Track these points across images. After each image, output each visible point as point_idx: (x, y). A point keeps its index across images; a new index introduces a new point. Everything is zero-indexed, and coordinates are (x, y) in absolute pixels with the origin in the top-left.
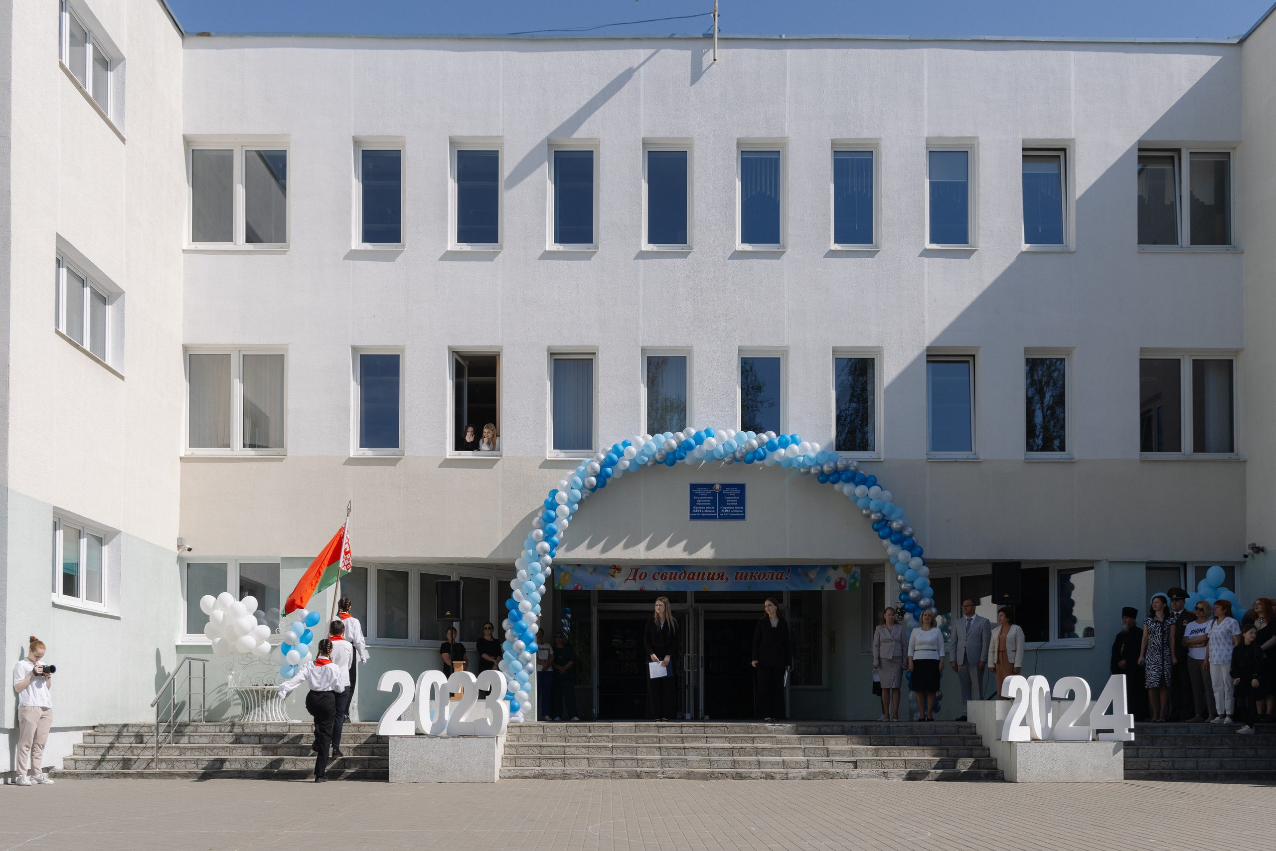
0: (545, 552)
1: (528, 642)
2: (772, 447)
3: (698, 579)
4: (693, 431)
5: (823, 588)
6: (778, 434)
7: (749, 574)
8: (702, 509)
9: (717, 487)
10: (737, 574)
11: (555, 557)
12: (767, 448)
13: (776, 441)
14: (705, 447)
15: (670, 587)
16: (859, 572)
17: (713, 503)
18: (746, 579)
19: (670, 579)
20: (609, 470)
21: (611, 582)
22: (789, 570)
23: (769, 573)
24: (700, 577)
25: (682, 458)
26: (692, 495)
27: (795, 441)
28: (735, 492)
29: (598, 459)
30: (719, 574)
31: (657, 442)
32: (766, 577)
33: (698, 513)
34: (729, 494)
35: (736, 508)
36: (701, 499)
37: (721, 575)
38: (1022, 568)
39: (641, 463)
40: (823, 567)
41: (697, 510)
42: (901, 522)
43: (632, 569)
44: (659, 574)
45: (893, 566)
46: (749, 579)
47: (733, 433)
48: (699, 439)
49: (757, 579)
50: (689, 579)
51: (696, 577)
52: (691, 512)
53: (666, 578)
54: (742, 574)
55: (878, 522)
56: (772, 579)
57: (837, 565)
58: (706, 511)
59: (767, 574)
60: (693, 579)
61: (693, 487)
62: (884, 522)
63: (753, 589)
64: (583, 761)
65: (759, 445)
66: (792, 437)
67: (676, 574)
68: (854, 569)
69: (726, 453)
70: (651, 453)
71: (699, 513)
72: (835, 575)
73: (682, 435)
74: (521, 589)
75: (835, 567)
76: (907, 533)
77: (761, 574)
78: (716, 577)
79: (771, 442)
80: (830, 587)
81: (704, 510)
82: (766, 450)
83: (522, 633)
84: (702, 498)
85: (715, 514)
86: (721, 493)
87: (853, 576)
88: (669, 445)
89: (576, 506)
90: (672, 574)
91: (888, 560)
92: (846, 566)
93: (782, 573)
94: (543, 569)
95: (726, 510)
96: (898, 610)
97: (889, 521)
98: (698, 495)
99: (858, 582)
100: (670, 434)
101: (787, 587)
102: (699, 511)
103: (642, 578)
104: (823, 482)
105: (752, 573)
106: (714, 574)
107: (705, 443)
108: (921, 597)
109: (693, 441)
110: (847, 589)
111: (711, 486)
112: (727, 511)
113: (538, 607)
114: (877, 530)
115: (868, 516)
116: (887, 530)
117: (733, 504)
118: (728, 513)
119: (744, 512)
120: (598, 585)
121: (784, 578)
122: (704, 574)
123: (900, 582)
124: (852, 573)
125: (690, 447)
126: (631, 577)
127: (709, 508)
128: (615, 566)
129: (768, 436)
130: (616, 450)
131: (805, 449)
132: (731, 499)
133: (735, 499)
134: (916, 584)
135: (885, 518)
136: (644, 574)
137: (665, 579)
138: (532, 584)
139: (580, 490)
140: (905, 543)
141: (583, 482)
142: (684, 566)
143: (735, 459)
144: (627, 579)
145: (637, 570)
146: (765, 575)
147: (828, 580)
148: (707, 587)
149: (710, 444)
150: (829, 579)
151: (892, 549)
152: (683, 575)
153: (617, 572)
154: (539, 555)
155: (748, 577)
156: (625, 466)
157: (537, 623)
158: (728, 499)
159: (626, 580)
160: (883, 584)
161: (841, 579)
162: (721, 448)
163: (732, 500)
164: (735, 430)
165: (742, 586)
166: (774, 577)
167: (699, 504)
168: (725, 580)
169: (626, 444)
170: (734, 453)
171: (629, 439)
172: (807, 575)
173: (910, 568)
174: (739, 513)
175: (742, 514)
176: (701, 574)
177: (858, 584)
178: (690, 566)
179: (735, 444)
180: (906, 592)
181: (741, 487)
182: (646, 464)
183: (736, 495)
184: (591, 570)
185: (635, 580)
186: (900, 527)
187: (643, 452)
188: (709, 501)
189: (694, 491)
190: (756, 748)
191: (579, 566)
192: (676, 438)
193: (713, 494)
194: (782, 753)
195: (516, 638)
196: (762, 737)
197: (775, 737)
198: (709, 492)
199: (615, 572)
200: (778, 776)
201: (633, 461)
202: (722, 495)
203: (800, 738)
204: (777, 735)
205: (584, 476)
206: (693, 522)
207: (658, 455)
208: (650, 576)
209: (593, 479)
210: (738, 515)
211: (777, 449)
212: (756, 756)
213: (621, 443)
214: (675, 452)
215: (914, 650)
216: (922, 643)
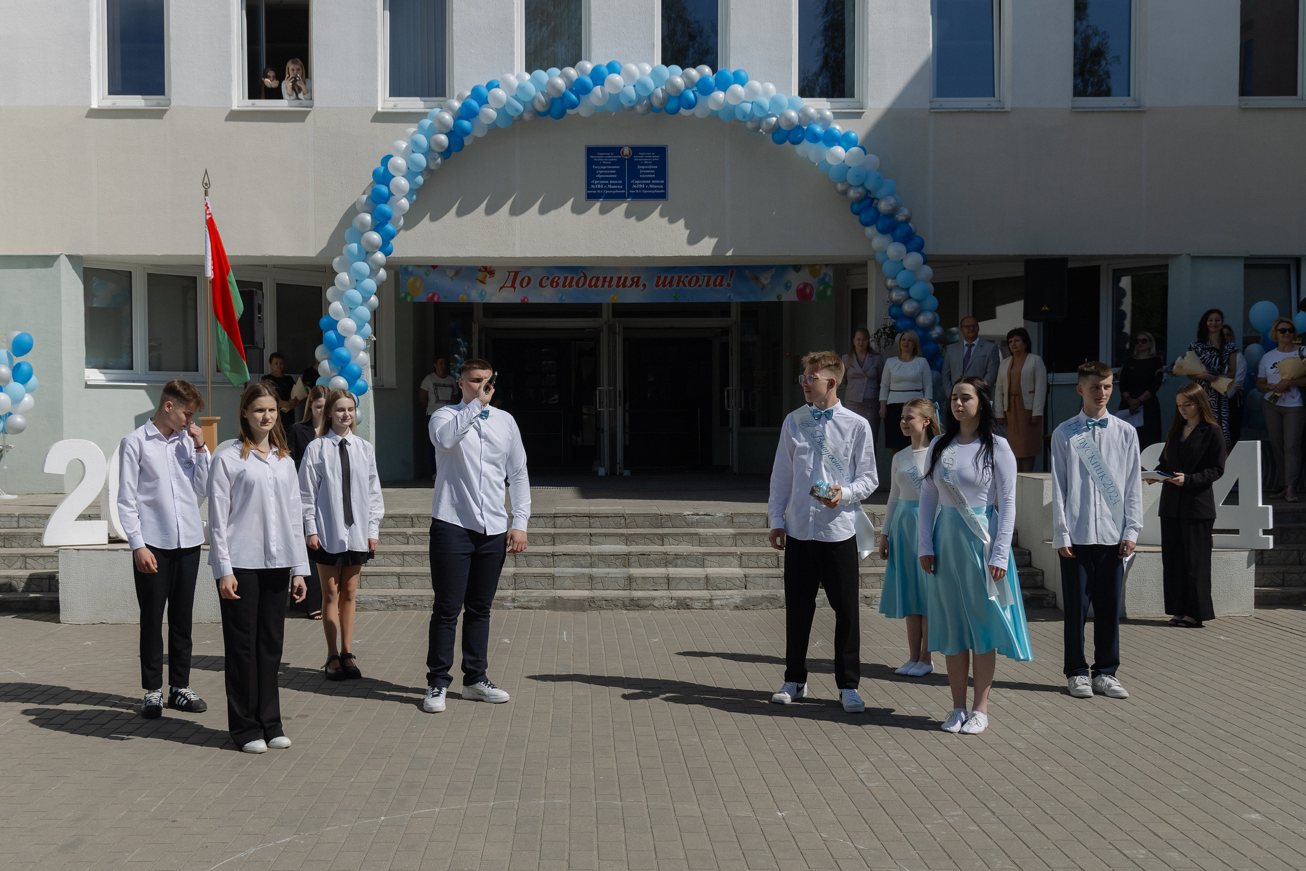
0: (374, 248)
1: (352, 378)
2: (706, 89)
3: (603, 286)
4: (589, 66)
5: (781, 298)
6: (714, 69)
7: (676, 278)
8: (604, 184)
9: (626, 151)
10: (659, 278)
11: (391, 256)
12: (699, 90)
13: (712, 79)
14: (608, 89)
15: (564, 298)
16: (831, 273)
17: (620, 175)
18: (671, 285)
19: (564, 286)
20: (466, 124)
21: (480, 291)
22: (732, 273)
23: (704, 277)
24: (607, 284)
25: (574, 106)
26: (590, 163)
27: (739, 79)
28: (652, 158)
29: (450, 109)
30: (633, 279)
31: (536, 81)
32: (700, 283)
33: (598, 189)
34: (643, 161)
35: (653, 182)
36: (602, 169)
37: (635, 280)
38: (1069, 267)
39: (515, 114)
40: (780, 269)
41: (597, 185)
42: (892, 201)
43: (509, 272)
44: (548, 279)
45: (879, 266)
46: (675, 285)
47: (648, 68)
48: (598, 77)
49: (687, 285)
50: (590, 286)
51: (600, 283)
52: (589, 188)
53: (557, 285)
54: (666, 278)
55: (859, 201)
56: (708, 285)
57: (801, 265)
58: (610, 186)
59: (701, 278)
60: (596, 286)
61: (591, 151)
62: (868, 201)
63: (682, 300)
64: (390, 579)
65: (685, 85)
66: (736, 74)
67: (572, 278)
68: (824, 270)
69: (639, 99)
70: (527, 99)
71: (600, 189)
72: (797, 280)
73: (572, 72)
74: (341, 300)
75: (797, 268)
76: (900, 217)
77: (693, 277)
78: (629, 282)
79: (703, 82)
80: (790, 296)
81: (606, 184)
82: (697, 93)
83: (342, 366)
84: (604, 167)
85: (623, 191)
86: (631, 160)
87: (822, 282)
88: (553, 86)
89: (420, 179)
90: (566, 278)
91: (873, 258)
92: (813, 268)
93: (722, 278)
94: (373, 273)
95: (638, 184)
96: (887, 330)
97: (876, 199)
98: (598, 163)
99: (830, 289)
100: (555, 71)
101: (730, 297)
102: (599, 186)
103: (524, 286)
104: (780, 142)
105: (680, 277)
106: (626, 278)
107: (607, 83)
108: (920, 311)
109: (589, 81)
110: (814, 298)
111: (617, 150)
112: (641, 186)
113: (368, 329)
114: (857, 213)
115: (845, 193)
116: (871, 213)
117: (648, 176)
118: (642, 189)
119: (665, 188)
120: (461, 295)
121: (726, 285)
122: (611, 278)
123: (890, 289)
124: (822, 276)
125: (588, 90)
126: (509, 284)
127: (614, 182)
128: (485, 268)
129: (698, 71)
130: (476, 94)
131: (753, 92)
132: (646, 169)
133: (652, 169)
134: (914, 291)
135: (870, 195)
136: (526, 280)
137: (556, 287)
138: (356, 295)
139: (425, 154)
140: (898, 232)
141: (429, 142)
142: (584, 268)
143: (650, 107)
144: (503, 287)
145: (516, 273)
146: (698, 280)
147: (787, 287)
148: (615, 298)
149: (615, 85)
150: (789, 284)
151: (878, 241)
153: (488, 276)
154: (367, 253)
155: (675, 283)
156: (488, 117)
157: (365, 350)
158: (642, 169)
159: (501, 288)
160: (865, 291)
161: (806, 285)
162: (631, 91)
163: (648, 170)
164: (651, 63)
165: (665, 296)
166: (711, 282)
167: (600, 176)
168: (641, 287)
169: (490, 86)
170: (649, 97)
171: (497, 78)
172: (757, 279)
173: (904, 269)
174: (658, 189)
175: (662, 191)
176: (608, 280)
177: (829, 293)
178: (591, 268)
179: (651, 83)
180: (899, 305)
181: (661, 151)
182: (521, 117)
183: (654, 163)
184: (453, 273)
185: (515, 288)
186: (890, 208)
187: (516, 97)
188: (614, 172)
189: (592, 157)
190: (666, 554)
191: (435, 267)
192: (562, 76)
193: (621, 162)
194: (707, 563)
195: (334, 374)
196: (677, 535)
197: (697, 534)
198: (615, 158)
199: (485, 277)
200: (697, 605)
201: (502, 112)
202: (633, 163)
203: (735, 535)
204: (701, 531)
205: (429, 133)
206: (590, 202)
207: (540, 101)
208: (535, 282)
209: (443, 138)
210: (656, 191)
211: (713, 91)
212: (666, 566)
213: (484, 84)
214: (563, 97)
215: (889, 391)
216: (900, 380)
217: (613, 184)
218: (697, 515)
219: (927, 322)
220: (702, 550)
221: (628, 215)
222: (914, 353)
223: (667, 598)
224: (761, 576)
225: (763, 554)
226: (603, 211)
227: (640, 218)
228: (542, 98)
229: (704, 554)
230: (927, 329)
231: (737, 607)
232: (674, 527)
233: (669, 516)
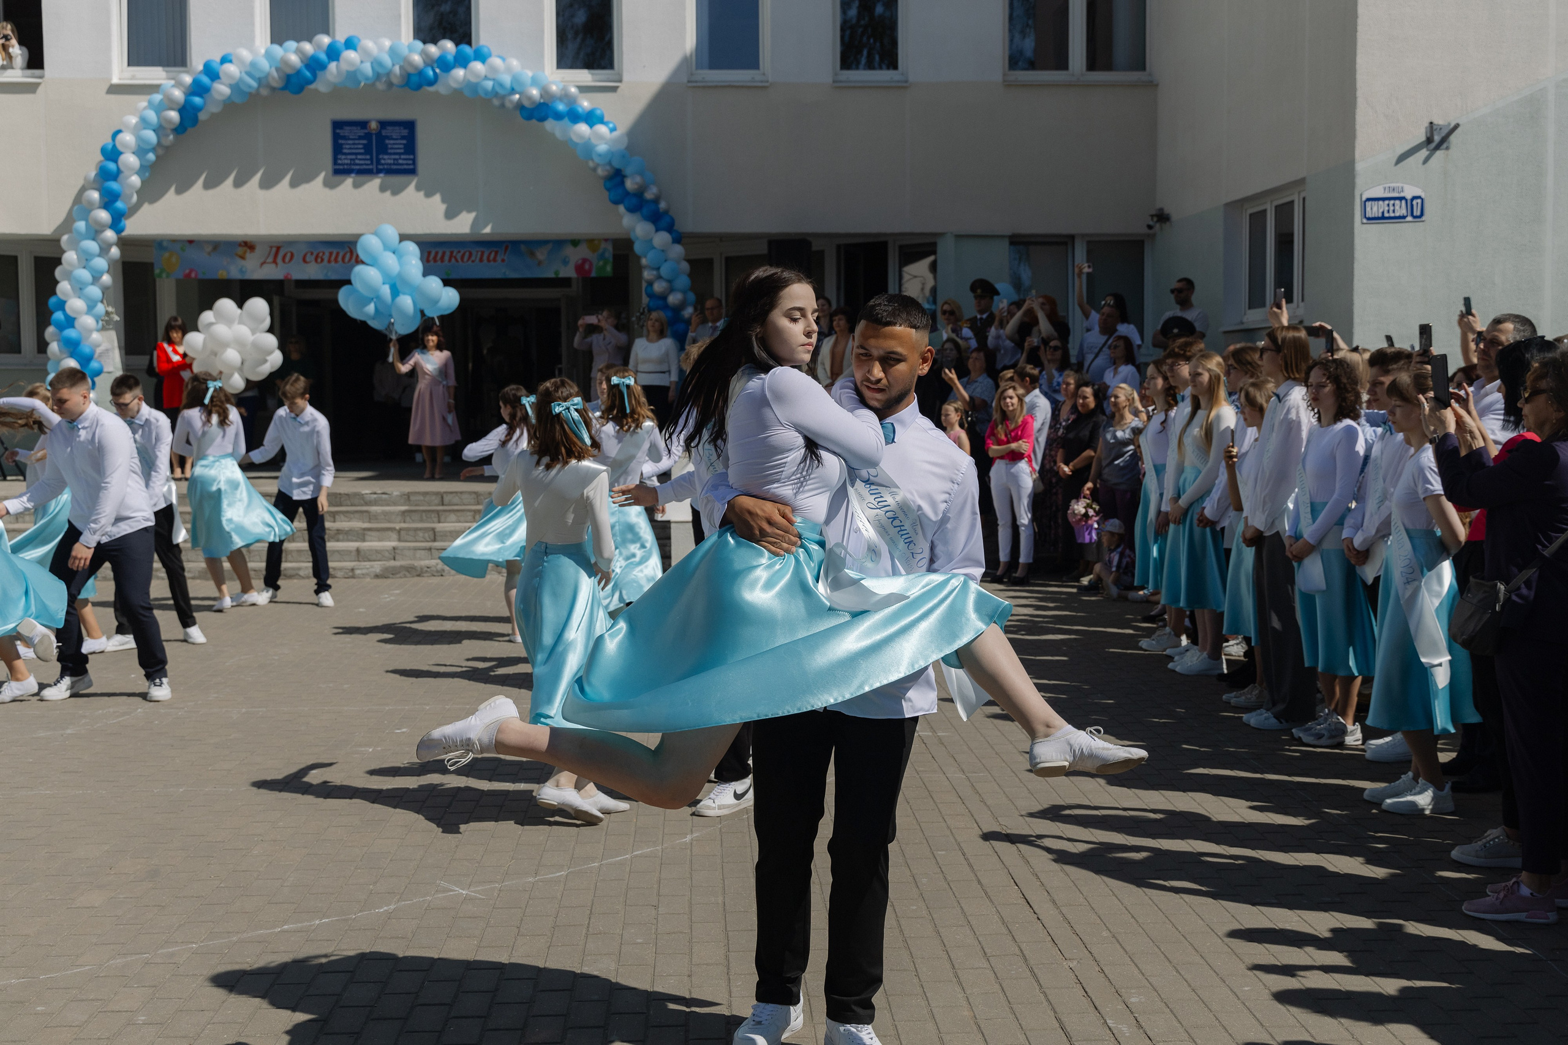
0: (105, 225)
1: (86, 361)
2: (445, 65)
4: (326, 40)
5: (559, 274)
7: (448, 254)
8: (351, 159)
9: (374, 125)
10: (430, 253)
11: (124, 234)
12: (438, 66)
13: (452, 56)
14: (345, 65)
16: (610, 249)
17: (368, 149)
18: (442, 260)
19: (329, 261)
20: (199, 100)
21: (238, 267)
22: (506, 249)
23: (478, 252)
25: (311, 82)
26: (336, 137)
27: (478, 56)
28: (400, 132)
29: (184, 83)
31: (271, 57)
32: (473, 258)
33: (345, 164)
34: (391, 135)
35: (403, 157)
36: (350, 144)
39: (253, 91)
40: (557, 244)
41: (344, 160)
42: (638, 179)
43: (271, 247)
44: (312, 254)
46: (446, 262)
47: (386, 44)
48: (333, 53)
49: (460, 261)
52: (336, 163)
53: (322, 260)
54: (437, 253)
55: (609, 178)
56: (481, 260)
57: (575, 240)
58: (357, 162)
59: (474, 253)
61: (337, 125)
62: (618, 178)
63: (454, 276)
65: (425, 62)
66: (481, 50)
67: (338, 254)
68: (603, 246)
69: (376, 74)
70: (262, 75)
71: (347, 164)
72: (575, 255)
73: (308, 47)
74: (70, 281)
75: (575, 243)
76: (649, 195)
77: (463, 254)
79: (444, 57)
80: (569, 272)
81: (354, 160)
82: (437, 70)
83: (73, 348)
84: (351, 142)
85: (371, 167)
86: (379, 134)
88: (287, 62)
89: (152, 156)
90: (331, 254)
92: (590, 242)
93: (496, 253)
94: (104, 251)
95: (387, 159)
97: (623, 177)
98: (344, 138)
99: (609, 265)
100: (292, 45)
101: (504, 272)
102: (346, 161)
103: (287, 261)
104: (527, 119)
105: (452, 253)
107: (341, 59)
108: (671, 290)
109: (323, 57)
110: (592, 274)
111: (363, 124)
112: (390, 161)
113: (101, 309)
114: (608, 190)
115: (594, 169)
116: (621, 191)
117: (397, 151)
118: (390, 164)
119: (414, 164)
120: (220, 272)
121: (499, 261)
123: (644, 268)
124: (600, 250)
125: (323, 67)
126: (270, 259)
127: (361, 157)
128: (244, 243)
129: (439, 47)
130: (209, 68)
131: (494, 69)
132: (394, 144)
133: (401, 144)
134: (665, 271)
135: (618, 173)
136: (289, 255)
137: (320, 264)
138: (85, 274)
139: (156, 131)
140: (647, 211)
141: (159, 119)
142: (350, 243)
143: (389, 84)
144: (265, 262)
145: (278, 248)
146: (471, 254)
147: (565, 262)
149: (352, 61)
150: (567, 260)
151: (628, 219)
152: (348, 256)
153: (248, 250)
154: (94, 231)
155: (447, 258)
156: (223, 94)
157: (102, 331)
158: (390, 144)
159: (262, 264)
161: (585, 260)
162: (367, 68)
166: (485, 258)
167: (348, 151)
169: (225, 60)
170: (385, 73)
171: (230, 52)
172: (533, 254)
173: (653, 248)
174: (407, 164)
175: (411, 167)
177: (607, 269)
179: (389, 62)
180: (650, 284)
181: (410, 126)
182: (255, 93)
183: (403, 138)
184: (209, 249)
185: (276, 264)
186: (636, 187)
187: (249, 74)
188: (361, 146)
189: (338, 131)
191: (191, 242)
192: (299, 51)
193: (368, 136)
194: (367, 538)
195: (64, 356)
197: (366, 512)
198: (361, 132)
199: (245, 252)
201: (236, 87)
202: (381, 138)
203: (404, 512)
204: (374, 508)
205: (159, 109)
206: (338, 178)
207: (273, 78)
208: (298, 257)
209: (174, 115)
210: (406, 167)
211: (454, 67)
213: (218, 59)
214: (298, 72)
215: (637, 372)
217: (360, 159)
218: (375, 493)
219: (677, 302)
220: (367, 525)
221: (383, 189)
222: (661, 334)
224: (409, 549)
225: (420, 529)
226: (356, 186)
227: (395, 193)
228: (275, 74)
229: (365, 529)
230: (677, 310)
231: (377, 576)
232: (352, 505)
233: (347, 495)
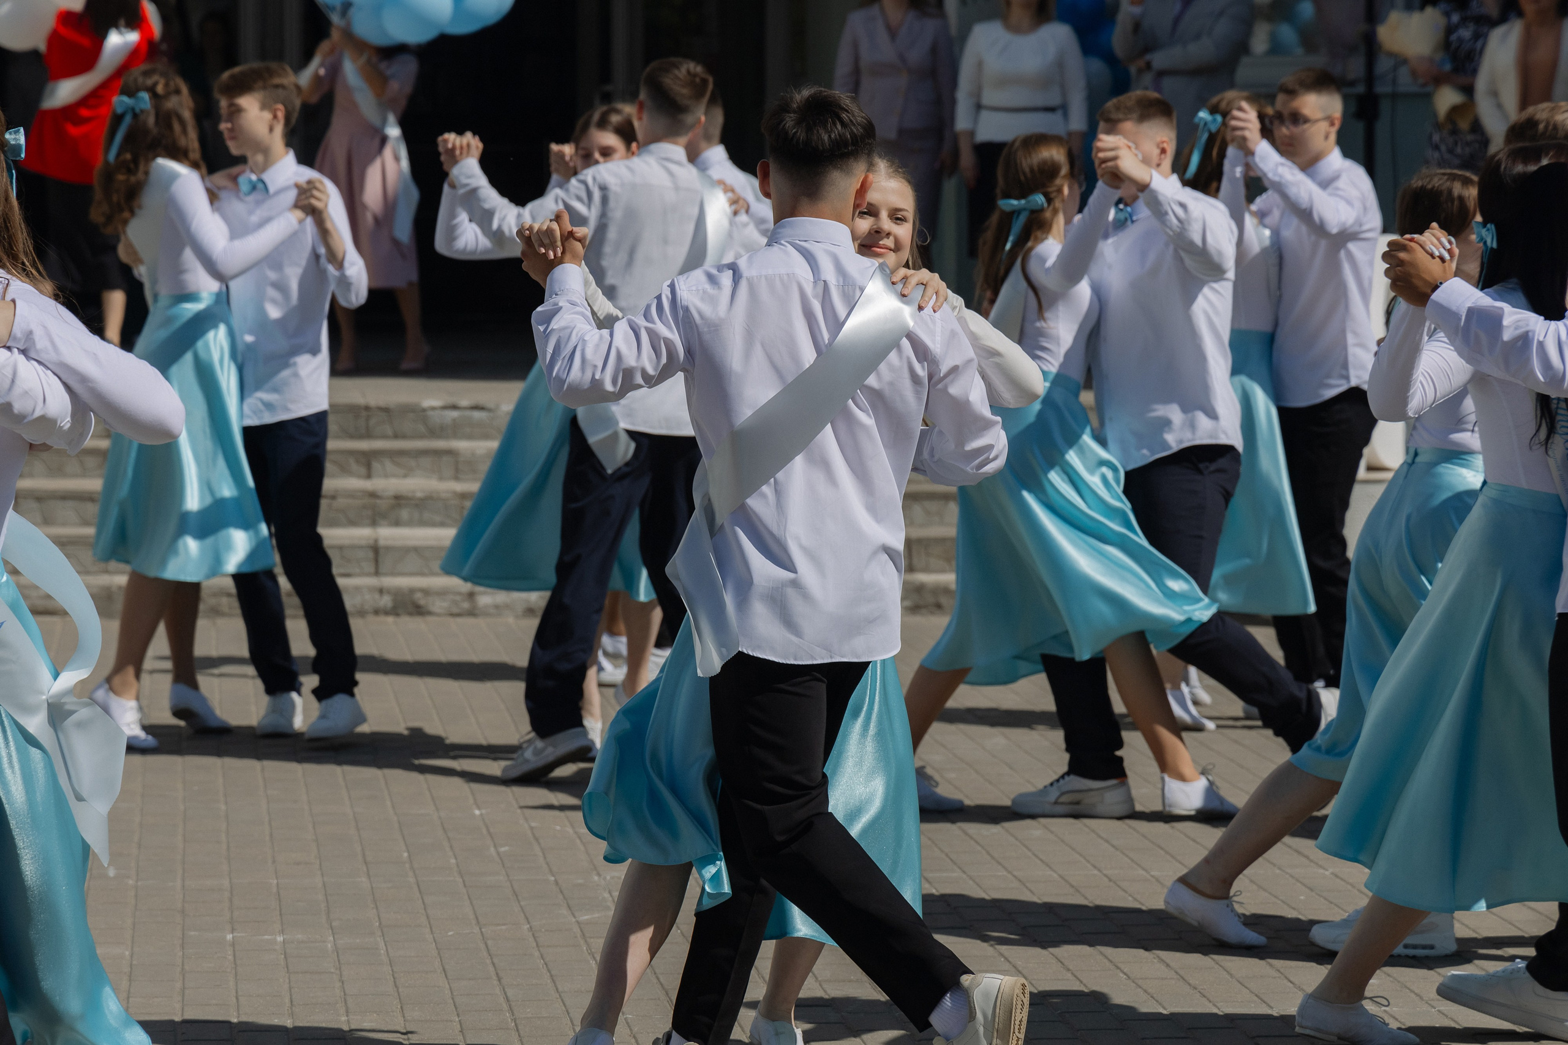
190: (373, 495)
196: (402, 453)
197: (450, 452)
200: (438, 605)
204: (461, 445)
212: (374, 523)
215: (979, 107)
216: (1005, 81)
218: (454, 407)
222: (1040, 16)
223: (371, 589)
232: (396, 436)
233: (386, 410)
